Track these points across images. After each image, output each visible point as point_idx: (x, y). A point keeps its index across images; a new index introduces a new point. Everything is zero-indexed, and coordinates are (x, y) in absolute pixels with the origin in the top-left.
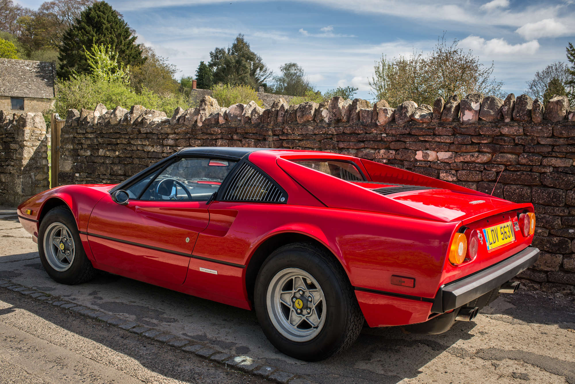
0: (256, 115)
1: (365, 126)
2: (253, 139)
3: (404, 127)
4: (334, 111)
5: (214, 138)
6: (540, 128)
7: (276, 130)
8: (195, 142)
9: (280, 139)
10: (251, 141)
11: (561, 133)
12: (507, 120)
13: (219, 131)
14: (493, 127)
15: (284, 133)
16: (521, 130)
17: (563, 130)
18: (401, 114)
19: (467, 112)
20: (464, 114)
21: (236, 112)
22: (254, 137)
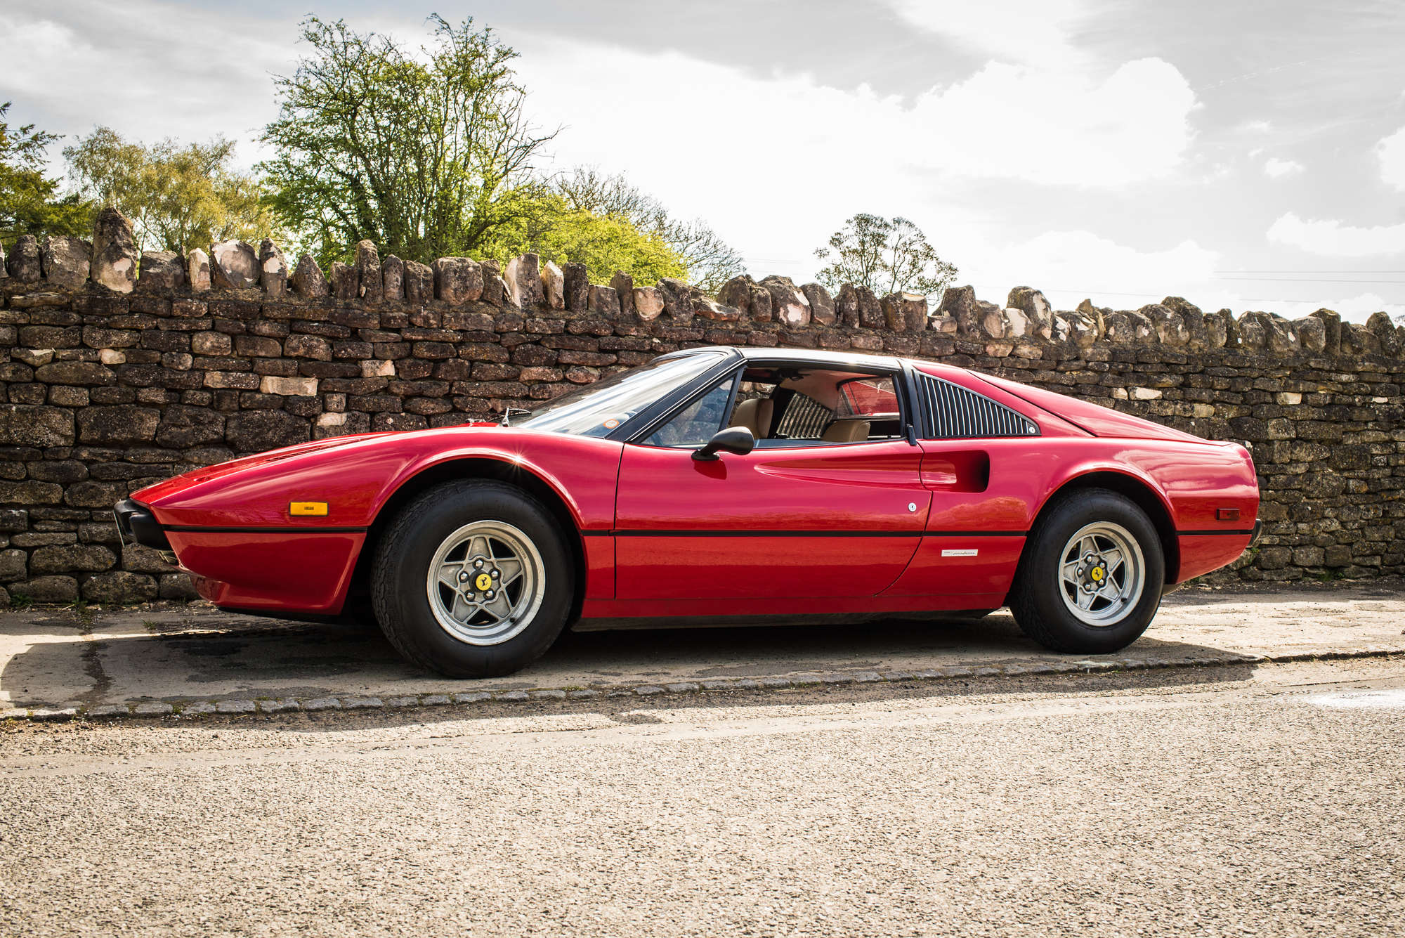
0: (318, 276)
1: (613, 321)
2: (322, 336)
3: (693, 326)
4: (530, 284)
5: (184, 327)
6: (906, 340)
7: (394, 318)
8: (107, 335)
9: (404, 340)
10: (318, 341)
11: (933, 350)
12: (857, 326)
13: (204, 310)
14: (840, 335)
15: (412, 324)
16: (882, 344)
17: (935, 344)
18: (682, 302)
19: (790, 307)
20: (787, 312)
21: (237, 263)
22: (325, 330)
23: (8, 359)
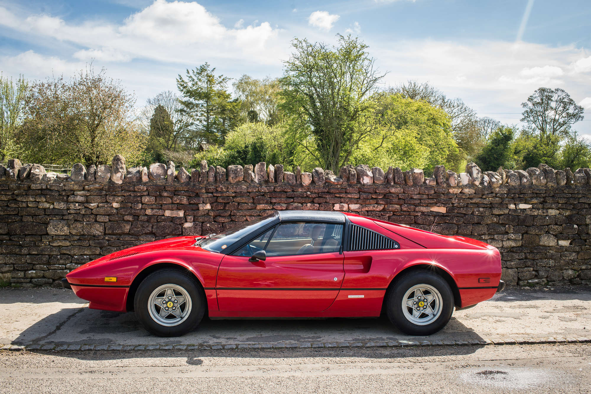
0: (185, 175)
1: (292, 186)
2: (185, 196)
3: (324, 187)
4: (262, 173)
5: (139, 195)
6: (413, 188)
7: (210, 189)
8: (114, 198)
9: (214, 196)
10: (183, 198)
11: (425, 192)
12: (392, 184)
13: (145, 189)
14: (384, 188)
15: (217, 190)
16: (402, 190)
17: (426, 190)
18: (320, 178)
19: (365, 177)
20: (363, 179)
21: (158, 171)
22: (186, 194)
23: (84, 207)
